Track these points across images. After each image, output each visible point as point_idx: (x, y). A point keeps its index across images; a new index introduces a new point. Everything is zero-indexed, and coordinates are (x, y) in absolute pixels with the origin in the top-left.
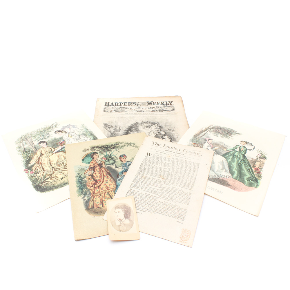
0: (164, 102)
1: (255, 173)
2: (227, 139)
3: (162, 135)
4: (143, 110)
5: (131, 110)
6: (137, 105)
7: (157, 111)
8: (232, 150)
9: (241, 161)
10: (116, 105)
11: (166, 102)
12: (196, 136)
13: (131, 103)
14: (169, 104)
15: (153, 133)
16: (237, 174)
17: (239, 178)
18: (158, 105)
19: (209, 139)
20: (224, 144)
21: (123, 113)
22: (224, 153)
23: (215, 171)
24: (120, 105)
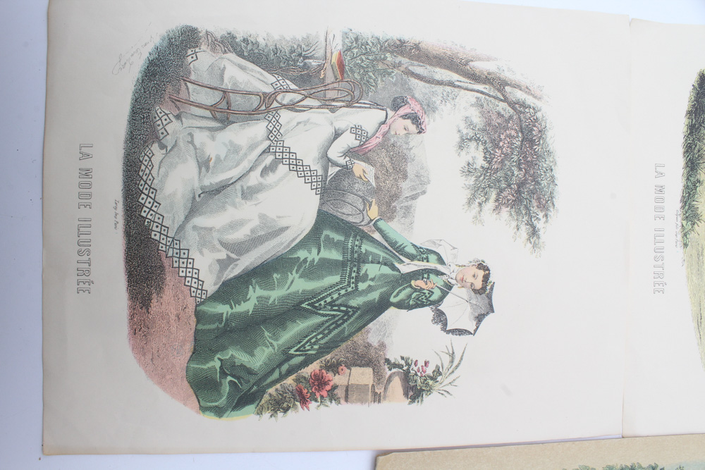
1: (290, 381)
2: (467, 194)
8: (393, 244)
9: (332, 304)
12: (402, 54)
16: (234, 316)
17: (218, 328)
19: (420, 114)
20: (414, 197)
22: (344, 217)
23: (199, 221)
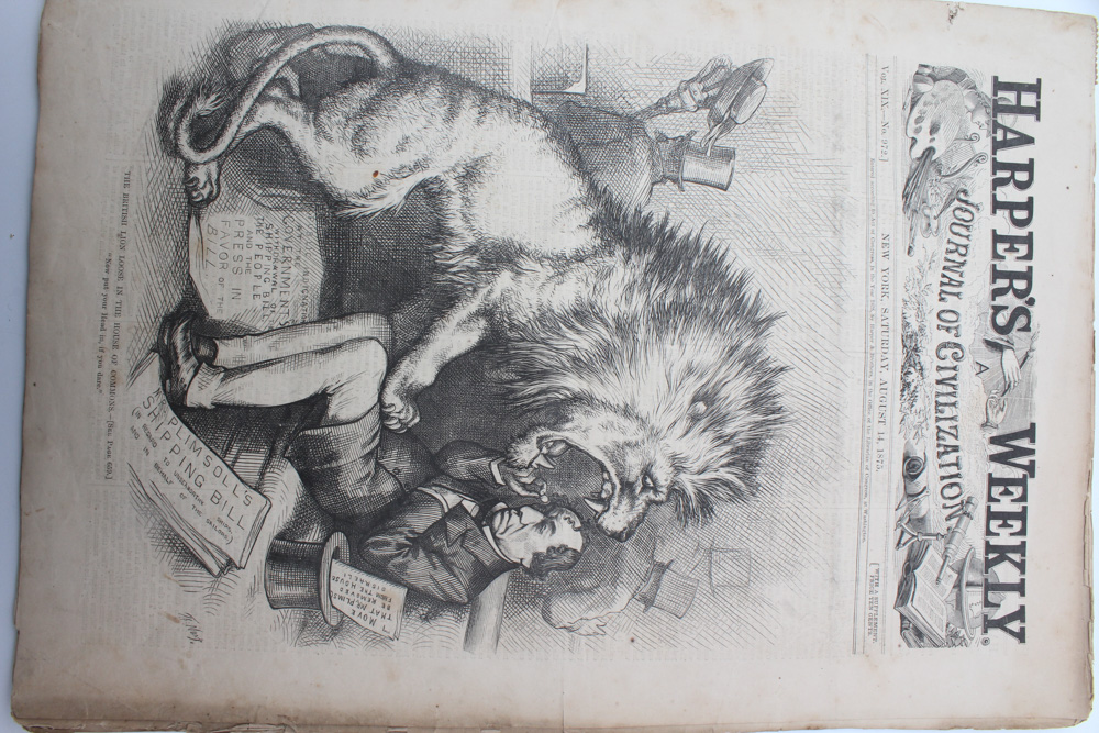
0: (1021, 567)
3: (599, 508)
4: (927, 388)
5: (936, 289)
6: (994, 336)
7: (912, 497)
10: (997, 166)
11: (1020, 588)
13: (1019, 294)
14: (987, 603)
15: (621, 439)
18: (991, 515)
21: (892, 219)
24: (997, 205)
